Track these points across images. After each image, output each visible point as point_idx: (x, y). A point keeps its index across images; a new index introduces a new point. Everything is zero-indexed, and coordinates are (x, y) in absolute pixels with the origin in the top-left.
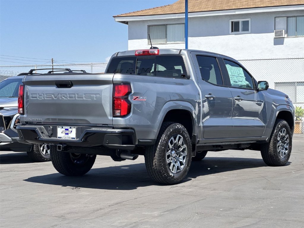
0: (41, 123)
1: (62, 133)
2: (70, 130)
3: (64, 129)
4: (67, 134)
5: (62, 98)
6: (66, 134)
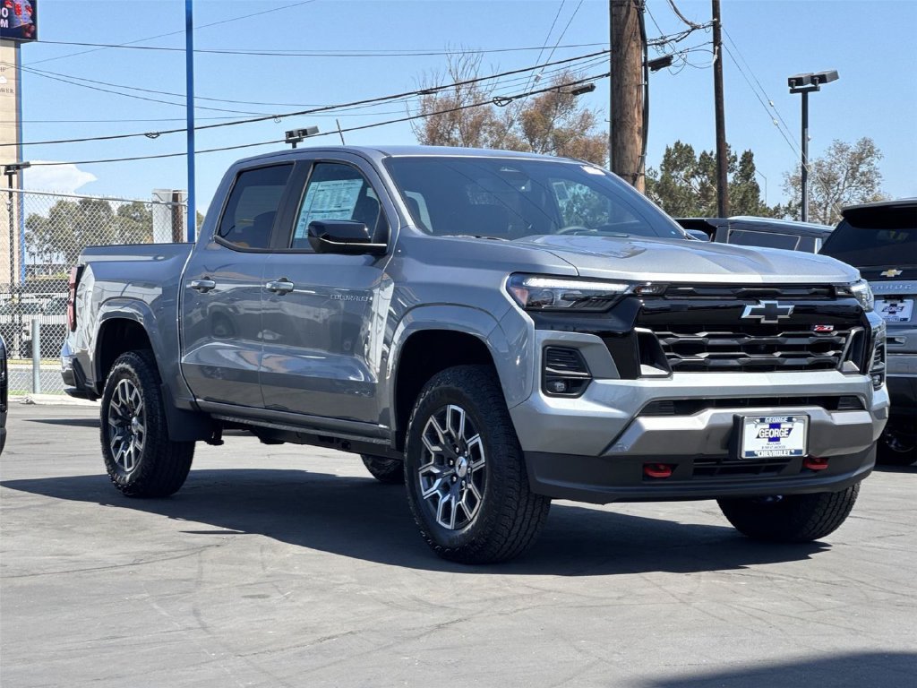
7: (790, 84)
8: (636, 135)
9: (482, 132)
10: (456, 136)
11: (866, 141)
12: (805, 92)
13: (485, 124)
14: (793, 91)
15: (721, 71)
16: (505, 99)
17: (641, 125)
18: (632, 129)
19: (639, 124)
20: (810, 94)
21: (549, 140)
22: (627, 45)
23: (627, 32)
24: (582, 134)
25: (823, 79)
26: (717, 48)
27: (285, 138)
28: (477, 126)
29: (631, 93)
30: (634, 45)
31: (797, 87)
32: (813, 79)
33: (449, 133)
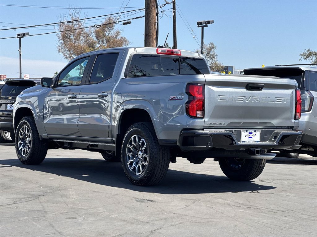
0: (213, 128)
1: (245, 137)
2: (254, 133)
3: (248, 133)
4: (251, 137)
5: (254, 101)
6: (249, 138)
7: (198, 24)
8: (154, 40)
9: (81, 36)
10: (72, 38)
11: (211, 44)
12: (203, 27)
13: (82, 34)
14: (198, 27)
15: (175, 19)
16: (99, 25)
17: (156, 37)
18: (153, 38)
19: (155, 36)
20: (204, 28)
21: (104, 40)
22: (151, 8)
23: (152, 4)
24: (116, 38)
25: (209, 23)
26: (174, 11)
27: (17, 36)
28: (80, 34)
29: (152, 25)
30: (153, 8)
31: (200, 25)
32: (205, 23)
33: (69, 36)
